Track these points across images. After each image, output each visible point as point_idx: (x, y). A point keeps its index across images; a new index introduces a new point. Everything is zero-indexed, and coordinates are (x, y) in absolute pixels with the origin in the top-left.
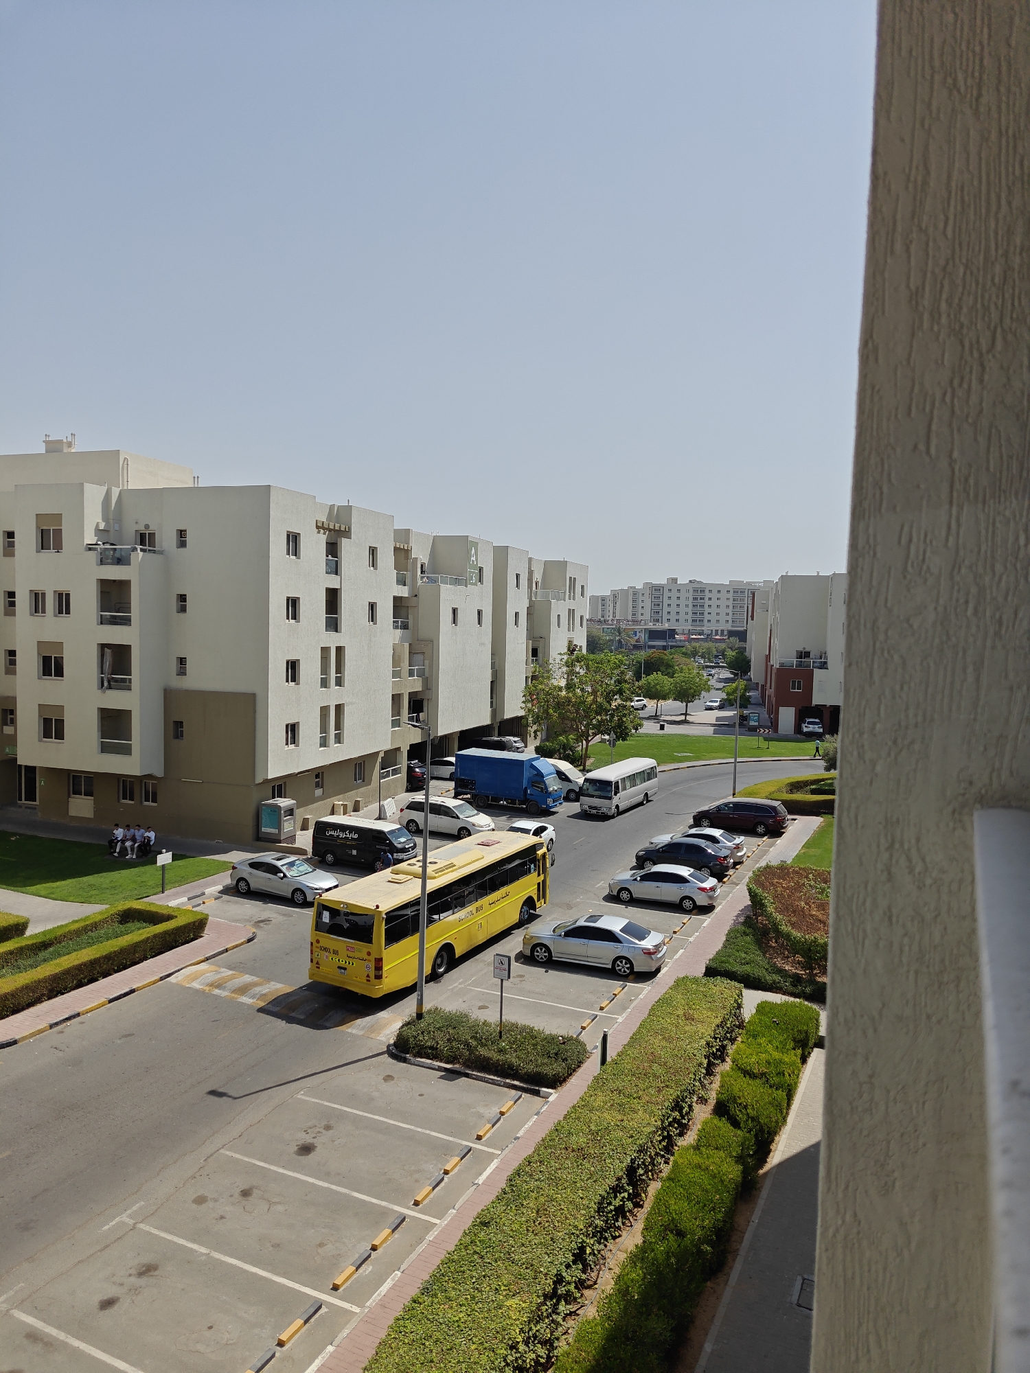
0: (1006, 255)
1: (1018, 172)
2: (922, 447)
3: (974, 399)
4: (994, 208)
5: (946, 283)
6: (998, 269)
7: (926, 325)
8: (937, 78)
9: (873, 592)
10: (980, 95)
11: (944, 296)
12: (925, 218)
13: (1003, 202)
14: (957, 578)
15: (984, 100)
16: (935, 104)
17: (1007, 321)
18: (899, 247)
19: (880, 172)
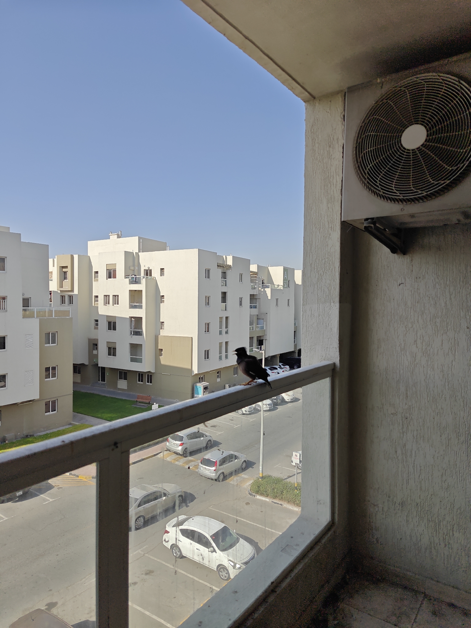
0: (325, 259)
1: (326, 244)
2: (313, 293)
3: (321, 285)
4: (323, 250)
5: (316, 263)
6: (324, 261)
7: (313, 270)
8: (314, 225)
9: (306, 320)
10: (320, 229)
11: (315, 265)
12: (312, 251)
13: (324, 249)
14: (319, 318)
15: (321, 230)
16: (313, 229)
17: (325, 270)
18: (308, 255)
19: (305, 241)
